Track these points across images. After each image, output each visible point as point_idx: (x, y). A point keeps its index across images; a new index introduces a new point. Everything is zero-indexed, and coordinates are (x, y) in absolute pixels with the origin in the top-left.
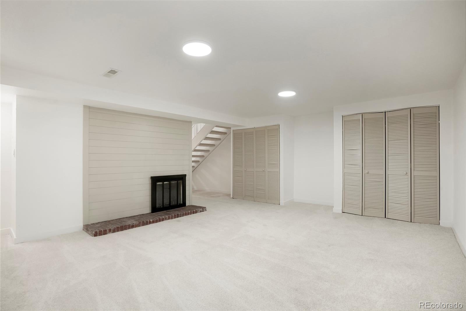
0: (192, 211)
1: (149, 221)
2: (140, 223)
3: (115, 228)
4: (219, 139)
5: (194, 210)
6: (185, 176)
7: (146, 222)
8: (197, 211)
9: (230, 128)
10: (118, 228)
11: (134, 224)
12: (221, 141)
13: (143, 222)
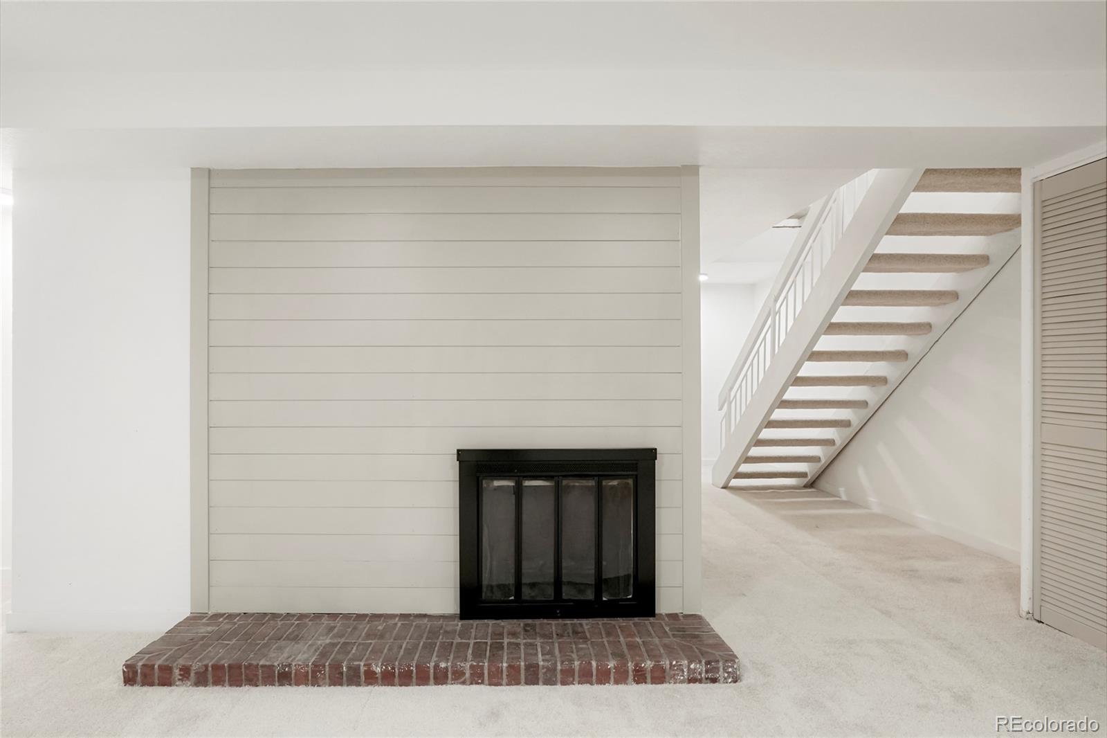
0: (631, 666)
1: (362, 669)
2: (317, 667)
3: (206, 666)
4: (983, 260)
5: (649, 664)
6: (650, 455)
7: (349, 668)
8: (664, 671)
9: (1016, 172)
10: (217, 668)
11: (289, 665)
12: (988, 268)
13: (336, 667)
